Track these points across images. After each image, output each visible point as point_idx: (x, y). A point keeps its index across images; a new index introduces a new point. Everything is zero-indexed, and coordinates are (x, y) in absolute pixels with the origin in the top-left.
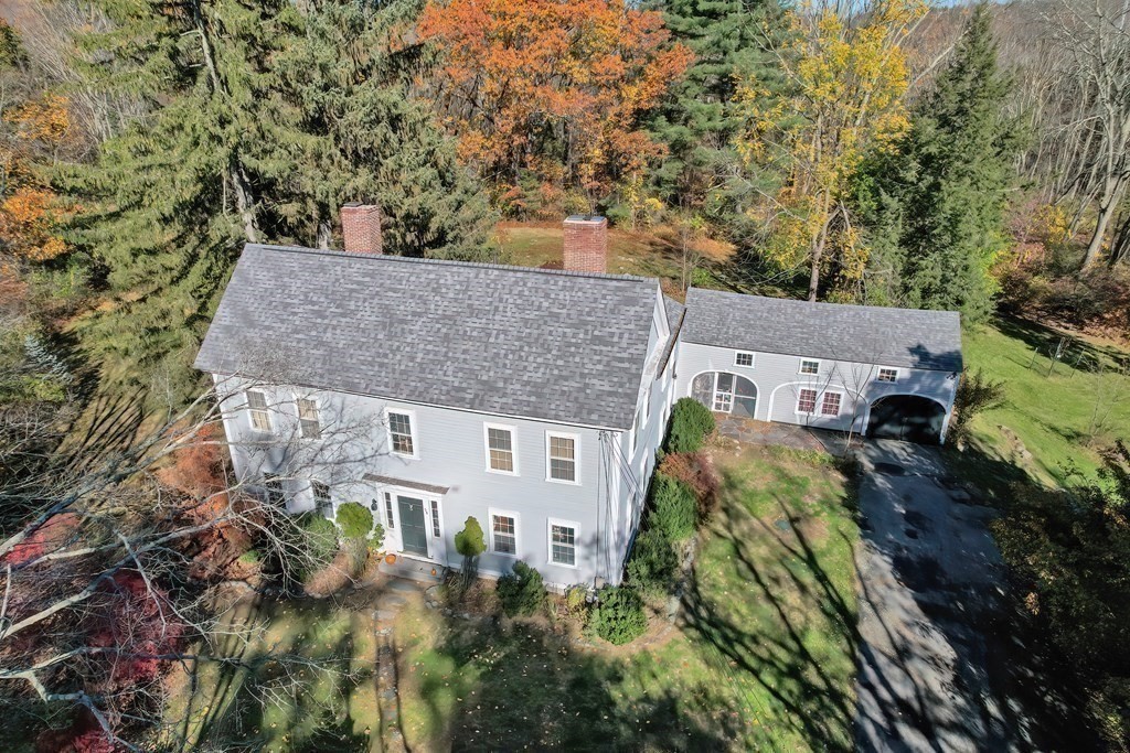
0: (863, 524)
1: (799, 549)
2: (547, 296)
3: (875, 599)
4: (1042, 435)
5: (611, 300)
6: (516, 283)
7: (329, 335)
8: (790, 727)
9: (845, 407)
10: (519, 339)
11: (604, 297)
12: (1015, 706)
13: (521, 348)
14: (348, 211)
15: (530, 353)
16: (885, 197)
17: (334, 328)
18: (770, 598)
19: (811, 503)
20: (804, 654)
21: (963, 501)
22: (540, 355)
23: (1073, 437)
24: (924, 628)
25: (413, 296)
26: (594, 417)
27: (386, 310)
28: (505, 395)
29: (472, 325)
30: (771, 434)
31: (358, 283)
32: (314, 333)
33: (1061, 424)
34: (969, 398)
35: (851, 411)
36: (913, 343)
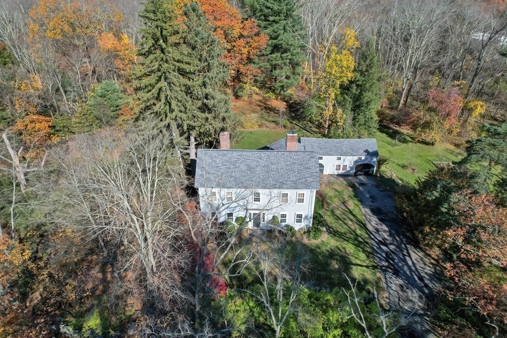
0: (360, 201)
1: (347, 210)
2: (291, 158)
3: (368, 219)
4: (396, 167)
5: (308, 157)
6: (282, 155)
7: (233, 174)
8: (359, 251)
9: (348, 169)
10: (287, 170)
11: (306, 157)
12: (401, 237)
13: (288, 172)
14: (222, 135)
15: (290, 173)
16: (346, 96)
17: (234, 172)
18: (345, 224)
19: (346, 197)
20: (357, 235)
21: (382, 191)
22: (293, 174)
23: (404, 167)
24: (381, 225)
25: (254, 161)
26: (310, 188)
27: (248, 165)
28: (287, 185)
29: (273, 167)
30: (329, 178)
31: (237, 158)
32: (229, 174)
33: (400, 163)
34: (381, 162)
35: (349, 169)
36: (365, 149)
